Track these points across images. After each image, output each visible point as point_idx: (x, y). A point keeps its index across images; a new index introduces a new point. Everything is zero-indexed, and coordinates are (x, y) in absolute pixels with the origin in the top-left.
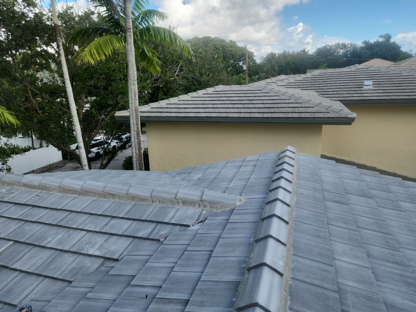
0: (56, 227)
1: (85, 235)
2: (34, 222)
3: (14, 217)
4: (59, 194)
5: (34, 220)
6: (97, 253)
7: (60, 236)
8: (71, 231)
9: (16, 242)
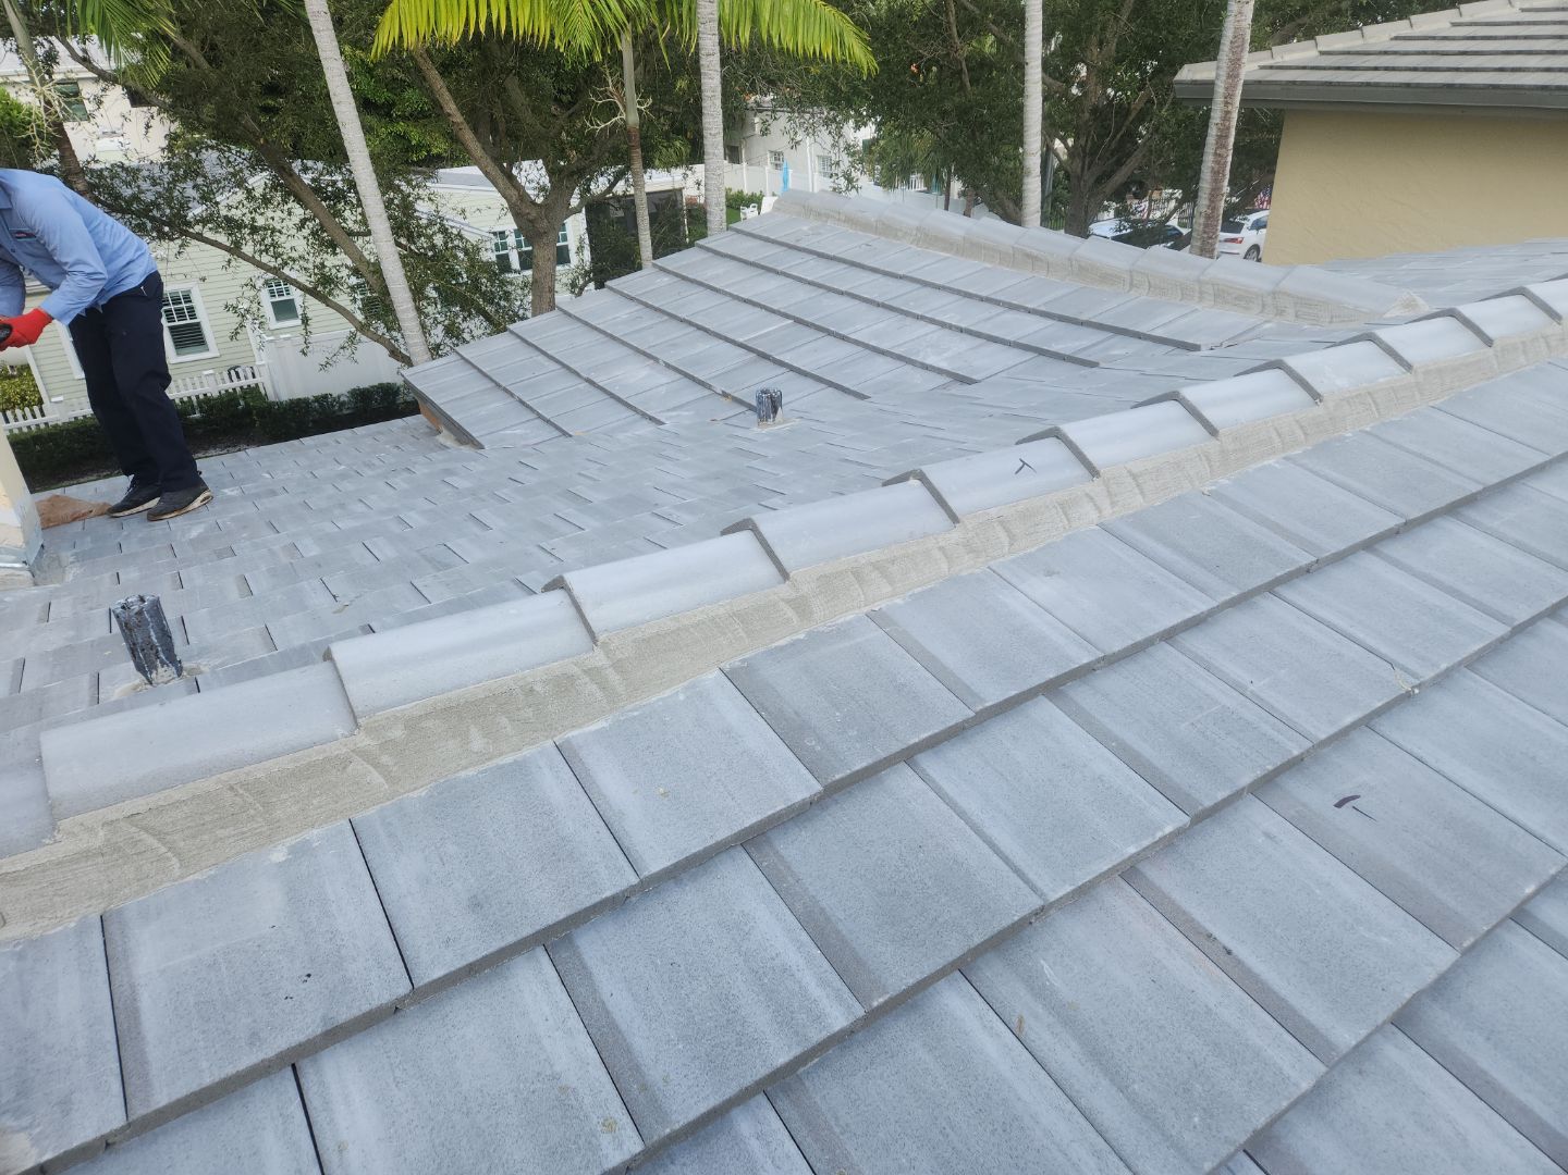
0: (880, 309)
1: (933, 332)
2: (842, 293)
3: (809, 278)
4: (914, 247)
5: (843, 289)
6: (944, 365)
7: (881, 325)
8: (909, 320)
9: (798, 321)
